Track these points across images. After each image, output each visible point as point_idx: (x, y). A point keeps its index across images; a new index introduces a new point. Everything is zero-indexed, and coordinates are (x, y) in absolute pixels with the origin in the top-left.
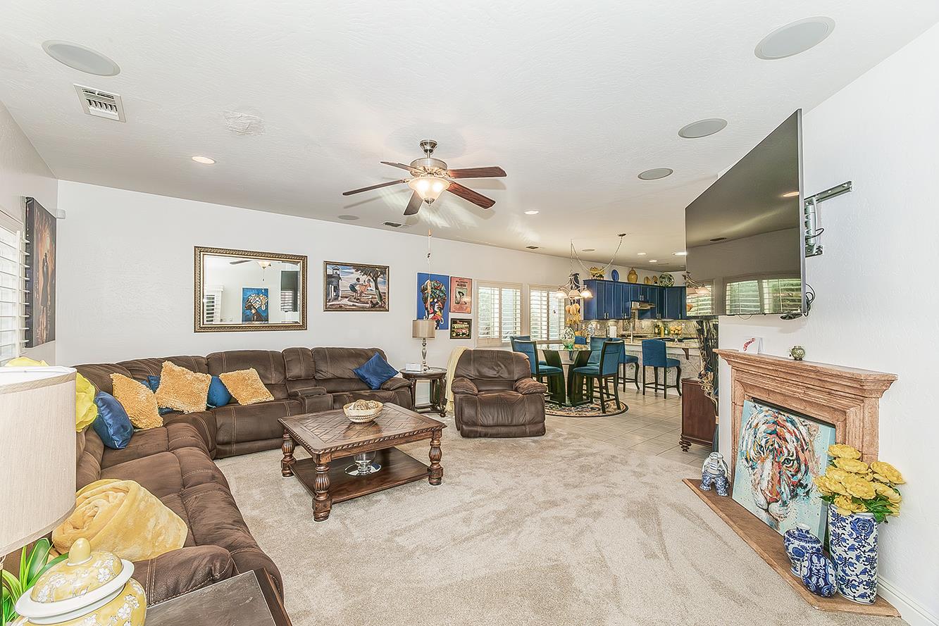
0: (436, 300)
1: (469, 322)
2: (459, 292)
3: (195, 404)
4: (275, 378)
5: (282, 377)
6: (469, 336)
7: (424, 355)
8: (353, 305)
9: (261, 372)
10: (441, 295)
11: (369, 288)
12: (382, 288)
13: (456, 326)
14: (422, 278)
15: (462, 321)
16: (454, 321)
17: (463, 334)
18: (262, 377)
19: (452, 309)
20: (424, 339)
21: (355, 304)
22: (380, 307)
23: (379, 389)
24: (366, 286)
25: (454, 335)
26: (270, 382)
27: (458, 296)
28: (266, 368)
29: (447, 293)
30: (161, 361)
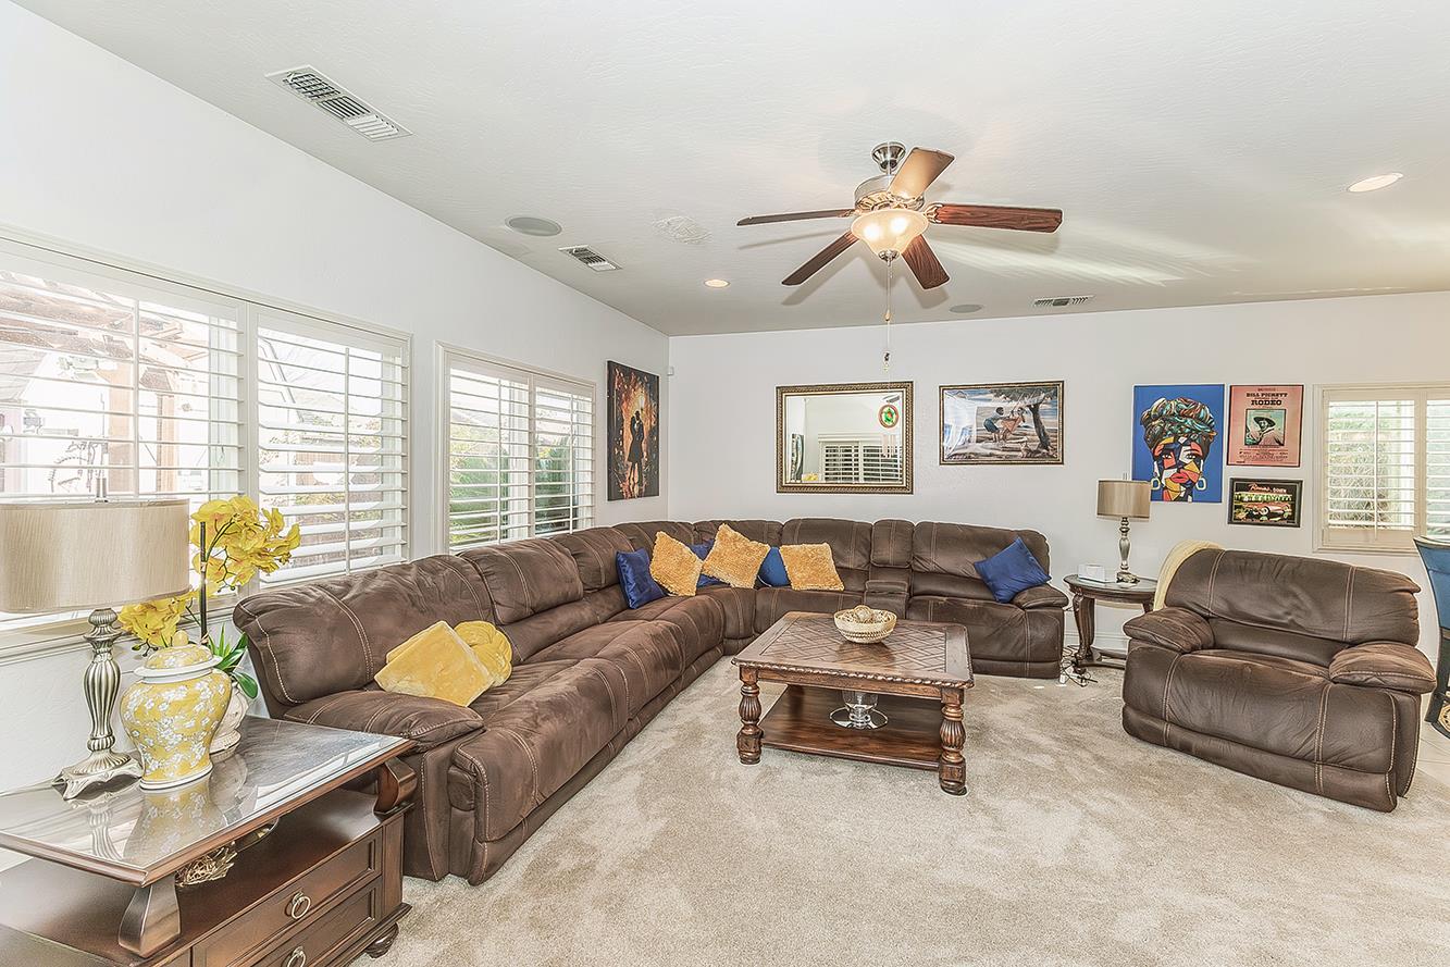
0: (1182, 440)
1: (1293, 488)
2: (1258, 420)
3: (741, 577)
4: (854, 560)
5: (865, 561)
6: (1293, 520)
7: (1125, 552)
8: (991, 455)
9: (836, 549)
10: (1198, 427)
11: (1022, 424)
12: (1049, 422)
13: (1246, 496)
14: (1143, 395)
15: (1271, 485)
16: (1240, 485)
17: (1271, 515)
18: (835, 555)
19: (1235, 456)
20: (1125, 519)
21: (993, 452)
22: (1044, 456)
23: (1011, 602)
24: (1015, 420)
25: (1242, 515)
26: (845, 565)
27: (1254, 428)
28: (845, 544)
29: (1214, 425)
30: (717, 524)
